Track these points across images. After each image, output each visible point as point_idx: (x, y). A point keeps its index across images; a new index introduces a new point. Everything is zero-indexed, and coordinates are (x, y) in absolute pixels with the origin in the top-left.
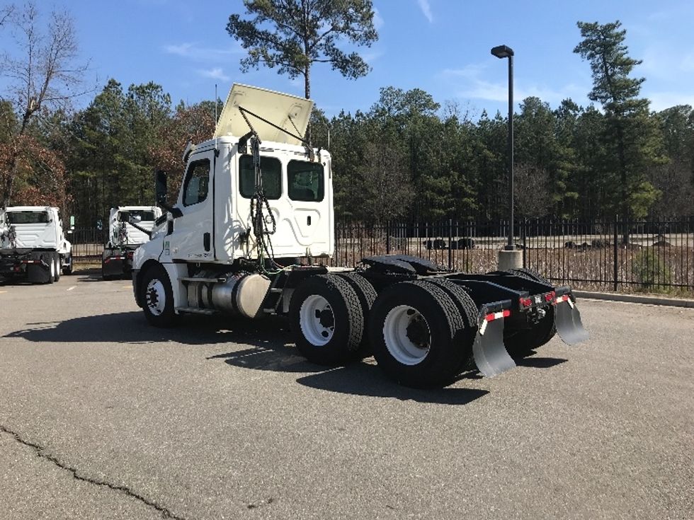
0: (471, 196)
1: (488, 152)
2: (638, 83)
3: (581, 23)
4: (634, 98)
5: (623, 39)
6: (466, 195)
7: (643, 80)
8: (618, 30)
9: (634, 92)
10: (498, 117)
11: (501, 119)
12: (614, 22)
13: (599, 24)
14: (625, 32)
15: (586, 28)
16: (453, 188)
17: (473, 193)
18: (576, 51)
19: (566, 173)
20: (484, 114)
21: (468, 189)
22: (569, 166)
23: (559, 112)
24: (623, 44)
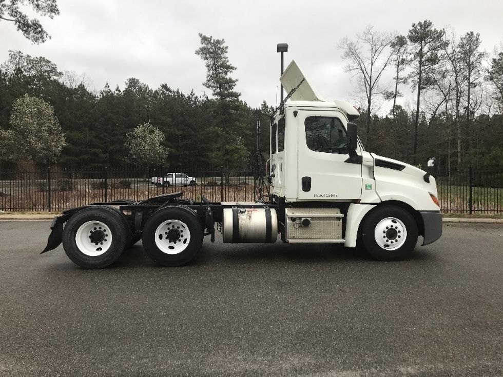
2: (234, 82)
3: (202, 34)
4: (231, 91)
5: (227, 52)
7: (237, 80)
8: (223, 45)
9: (231, 87)
10: (117, 89)
11: (119, 91)
12: (221, 40)
13: (213, 39)
14: (227, 47)
15: (204, 39)
18: (196, 51)
23: (158, 92)
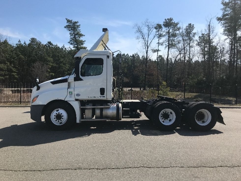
0: (15, 72)
1: (22, 56)
2: (83, 42)
3: (67, 19)
4: (82, 46)
5: (80, 27)
6: (13, 72)
7: (85, 41)
8: (78, 24)
9: (82, 44)
10: (25, 43)
11: (26, 44)
12: (77, 21)
13: (73, 21)
14: (80, 25)
15: (68, 21)
16: (7, 68)
17: (16, 71)
18: (65, 27)
19: (50, 66)
20: (19, 41)
21: (14, 70)
22: (51, 64)
23: (46, 45)
24: (79, 29)
